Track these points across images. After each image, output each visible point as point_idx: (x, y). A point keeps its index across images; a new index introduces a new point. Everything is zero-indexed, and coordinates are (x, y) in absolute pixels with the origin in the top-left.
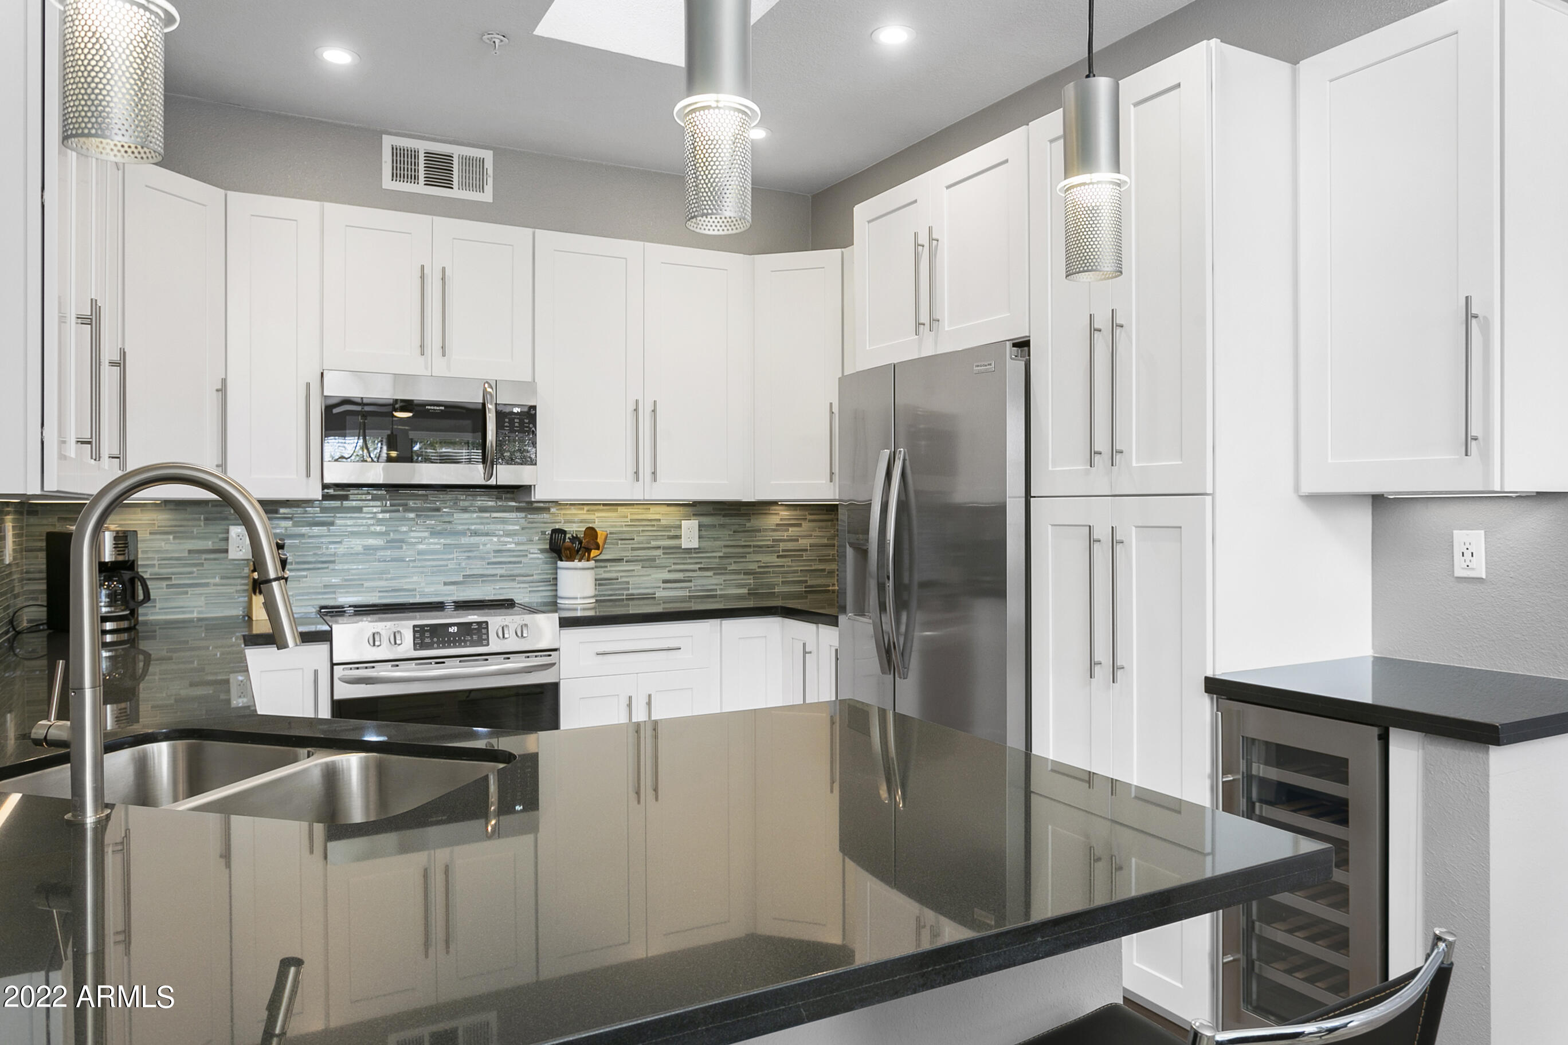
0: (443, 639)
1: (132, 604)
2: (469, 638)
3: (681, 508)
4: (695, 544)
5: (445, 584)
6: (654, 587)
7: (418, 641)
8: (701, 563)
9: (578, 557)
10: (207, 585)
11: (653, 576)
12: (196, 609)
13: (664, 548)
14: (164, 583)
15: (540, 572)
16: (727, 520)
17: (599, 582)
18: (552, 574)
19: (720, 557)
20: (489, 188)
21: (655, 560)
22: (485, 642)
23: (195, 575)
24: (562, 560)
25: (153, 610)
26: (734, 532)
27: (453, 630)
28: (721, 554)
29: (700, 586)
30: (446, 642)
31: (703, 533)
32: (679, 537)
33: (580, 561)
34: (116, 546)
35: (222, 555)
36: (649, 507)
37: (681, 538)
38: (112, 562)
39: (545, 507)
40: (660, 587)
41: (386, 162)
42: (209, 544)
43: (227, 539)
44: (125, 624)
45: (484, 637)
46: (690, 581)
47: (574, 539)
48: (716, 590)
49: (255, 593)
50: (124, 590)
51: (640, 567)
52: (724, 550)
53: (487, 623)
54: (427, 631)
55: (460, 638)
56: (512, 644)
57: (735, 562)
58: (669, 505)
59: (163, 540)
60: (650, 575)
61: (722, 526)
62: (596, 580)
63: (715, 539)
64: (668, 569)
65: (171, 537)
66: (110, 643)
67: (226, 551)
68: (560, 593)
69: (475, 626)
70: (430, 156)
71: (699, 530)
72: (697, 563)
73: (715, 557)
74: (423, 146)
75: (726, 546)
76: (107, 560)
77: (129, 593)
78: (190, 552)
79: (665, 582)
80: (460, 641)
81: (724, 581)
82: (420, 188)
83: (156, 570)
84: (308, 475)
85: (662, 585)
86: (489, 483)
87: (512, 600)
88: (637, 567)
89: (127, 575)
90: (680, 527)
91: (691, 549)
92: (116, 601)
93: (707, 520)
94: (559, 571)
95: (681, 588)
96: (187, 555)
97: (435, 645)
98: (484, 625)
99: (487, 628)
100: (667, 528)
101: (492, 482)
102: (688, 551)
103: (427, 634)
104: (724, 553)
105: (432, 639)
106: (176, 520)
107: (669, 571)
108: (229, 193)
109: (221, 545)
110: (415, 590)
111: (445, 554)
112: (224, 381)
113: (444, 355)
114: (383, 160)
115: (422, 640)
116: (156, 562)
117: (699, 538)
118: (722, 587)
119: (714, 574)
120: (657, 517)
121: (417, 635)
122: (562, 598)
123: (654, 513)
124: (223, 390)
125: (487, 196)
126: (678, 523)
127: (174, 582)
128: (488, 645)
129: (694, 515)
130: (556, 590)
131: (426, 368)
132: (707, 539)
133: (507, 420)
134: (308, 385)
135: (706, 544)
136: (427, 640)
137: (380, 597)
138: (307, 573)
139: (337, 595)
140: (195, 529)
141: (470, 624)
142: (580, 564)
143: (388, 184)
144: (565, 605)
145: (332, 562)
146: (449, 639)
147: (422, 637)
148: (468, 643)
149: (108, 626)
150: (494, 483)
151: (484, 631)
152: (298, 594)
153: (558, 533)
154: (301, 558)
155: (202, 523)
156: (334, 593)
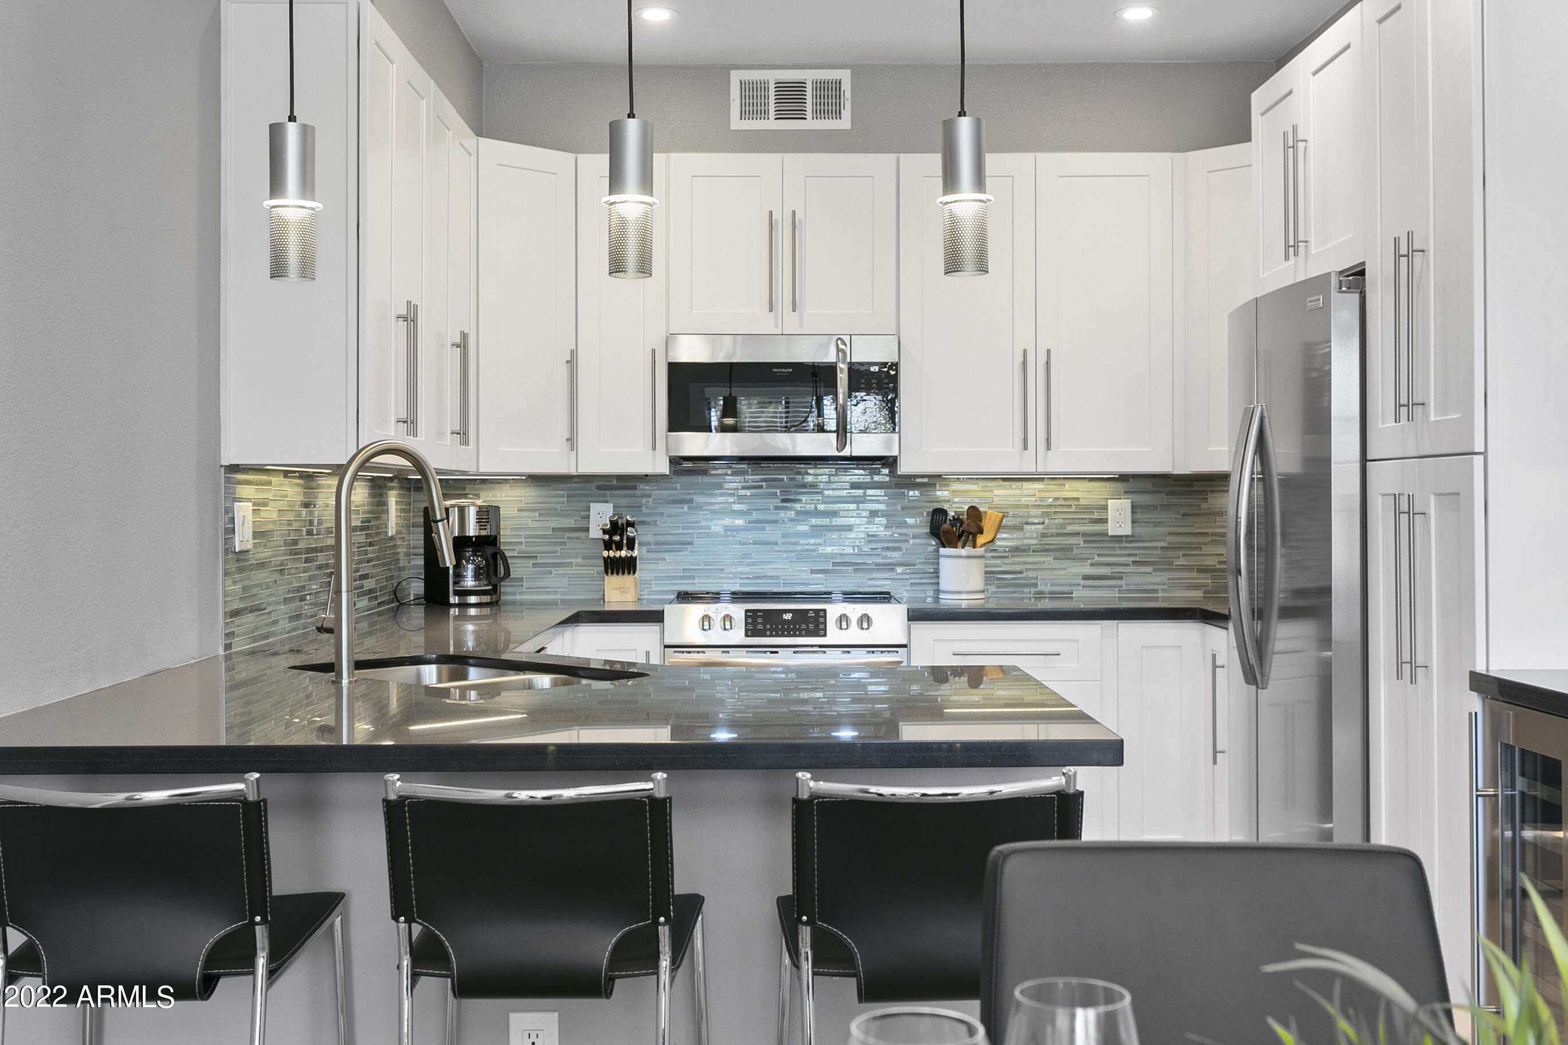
0: (777, 627)
1: (494, 579)
2: (804, 626)
3: (1107, 484)
4: (1126, 530)
5: (813, 572)
6: (1070, 585)
7: (750, 627)
8: (1135, 555)
9: (960, 544)
10: (570, 565)
11: (1069, 570)
12: (560, 590)
13: (1084, 535)
14: (532, 562)
15: (923, 560)
16: (1173, 500)
17: (989, 575)
18: (933, 563)
19: (1162, 548)
20: (846, 113)
21: (1072, 550)
22: (822, 632)
23: (558, 554)
24: (944, 547)
25: (518, 590)
26: (1183, 515)
27: (788, 617)
28: (1164, 544)
29: (1134, 585)
30: (778, 629)
31: (1138, 516)
32: (1105, 521)
33: (963, 547)
34: (479, 521)
35: (583, 535)
36: (1062, 482)
37: (1107, 522)
38: (476, 537)
39: (909, 481)
40: (1079, 585)
41: (734, 100)
42: (570, 522)
43: (588, 517)
44: (486, 599)
45: (821, 626)
46: (1121, 578)
47: (957, 520)
48: (1156, 591)
49: (607, 573)
50: (487, 565)
51: (1051, 559)
52: (1169, 539)
53: (825, 611)
54: (760, 616)
55: (795, 626)
56: (854, 635)
57: (1184, 555)
58: (1091, 480)
59: (529, 517)
60: (1065, 569)
61: (1166, 507)
62: (986, 573)
63: (1156, 524)
64: (1089, 561)
65: (537, 514)
67: (587, 530)
68: (942, 587)
69: (812, 615)
70: (780, 86)
71: (1133, 512)
72: (1129, 555)
73: (1156, 548)
74: (773, 77)
75: (1171, 534)
76: (471, 534)
77: (491, 569)
78: (554, 529)
79: (1086, 578)
80: (795, 630)
81: (1169, 579)
82: (771, 124)
84: (654, 448)
85: (1082, 582)
86: (842, 454)
87: (888, 593)
88: (1048, 559)
89: (490, 551)
90: (1105, 508)
91: (1121, 536)
92: (480, 574)
93: (1143, 499)
94: (942, 561)
95: (1109, 587)
96: (551, 533)
97: (768, 633)
98: (822, 614)
99: (825, 617)
100: (1089, 509)
101: (846, 452)
102: (1117, 539)
103: (760, 620)
104: (1168, 543)
105: (765, 626)
106: (541, 496)
107: (1092, 565)
108: (580, 156)
109: (582, 524)
110: (777, 577)
111: (812, 537)
112: (574, 353)
113: (794, 310)
114: (732, 98)
115: (755, 626)
116: (523, 540)
117: (1133, 522)
118: (1165, 587)
119: (1155, 570)
120: (1075, 495)
121: (750, 621)
122: (944, 592)
123: (1070, 490)
124: (572, 362)
125: (845, 122)
126: (1103, 503)
127: (539, 561)
128: (825, 635)
129: (1125, 492)
130: (938, 584)
131: (777, 327)
132: (1144, 524)
133: (863, 381)
134: (654, 351)
135: (1143, 530)
136: (760, 627)
138: (666, 555)
139: (697, 581)
140: (558, 506)
141: (808, 611)
142: (964, 552)
143: (737, 123)
144: (948, 601)
145: (691, 543)
146: (783, 627)
147: (754, 623)
148: (803, 633)
149: (473, 599)
150: (848, 454)
151: (821, 620)
152: (657, 578)
153: (939, 514)
154: (660, 538)
155: (565, 500)
156: (693, 577)
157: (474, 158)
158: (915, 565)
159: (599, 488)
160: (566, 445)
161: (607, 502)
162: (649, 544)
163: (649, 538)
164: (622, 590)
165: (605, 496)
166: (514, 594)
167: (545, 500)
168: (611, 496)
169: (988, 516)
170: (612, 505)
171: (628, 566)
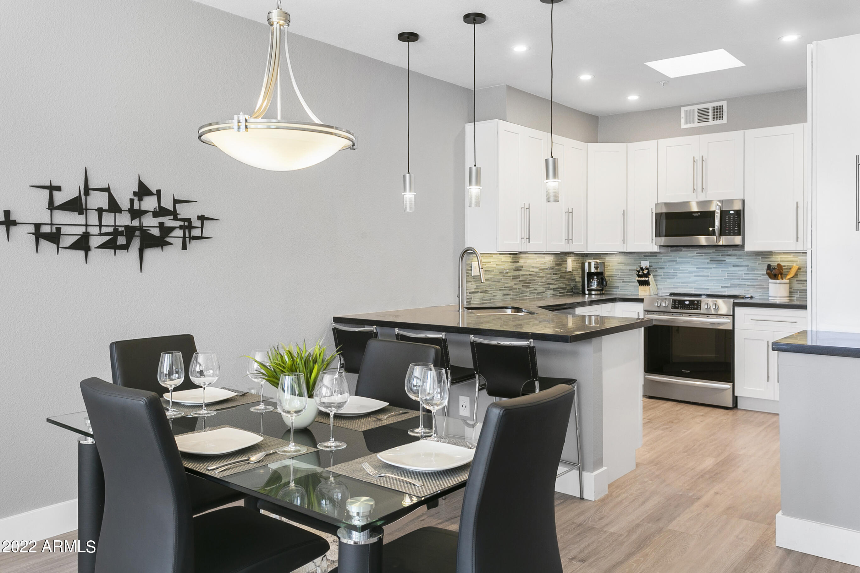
0: (683, 306)
1: (605, 287)
2: (693, 306)
7: (673, 306)
9: (776, 278)
12: (631, 291)
17: (791, 291)
18: (767, 285)
20: (725, 117)
23: (631, 279)
24: (771, 279)
27: (687, 303)
30: (682, 307)
33: (778, 279)
34: (597, 267)
38: (596, 272)
39: (751, 254)
41: (682, 118)
42: (635, 268)
44: (598, 292)
45: (699, 307)
47: (774, 269)
49: (639, 285)
54: (677, 302)
65: (624, 265)
69: (696, 302)
70: (699, 110)
74: (697, 107)
76: (594, 272)
78: (629, 270)
80: (689, 307)
82: (696, 125)
83: (619, 276)
84: (652, 243)
86: (719, 244)
89: (600, 277)
94: (770, 284)
96: (628, 271)
97: (679, 308)
98: (700, 302)
99: (701, 303)
103: (677, 303)
105: (678, 306)
106: (625, 259)
112: (625, 211)
113: (702, 191)
115: (675, 305)
116: (619, 273)
121: (673, 303)
122: (770, 296)
125: (724, 121)
127: (624, 281)
128: (700, 310)
130: (768, 293)
131: (695, 198)
133: (727, 217)
134: (651, 209)
136: (677, 306)
138: (668, 280)
140: (631, 262)
141: (694, 301)
142: (778, 281)
143: (684, 126)
144: (772, 300)
145: (677, 276)
146: (685, 306)
147: (675, 304)
148: (692, 309)
149: (593, 292)
150: (721, 244)
151: (699, 304)
152: (664, 288)
153: (769, 267)
154: (665, 274)
155: (633, 260)
156: (677, 288)
157: (586, 150)
158: (764, 286)
159: (644, 256)
160: (622, 242)
161: (647, 261)
162: (662, 276)
163: (662, 274)
164: (645, 291)
165: (646, 259)
166: (616, 291)
167: (628, 260)
168: (648, 259)
169: (794, 267)
170: (648, 262)
171: (646, 283)
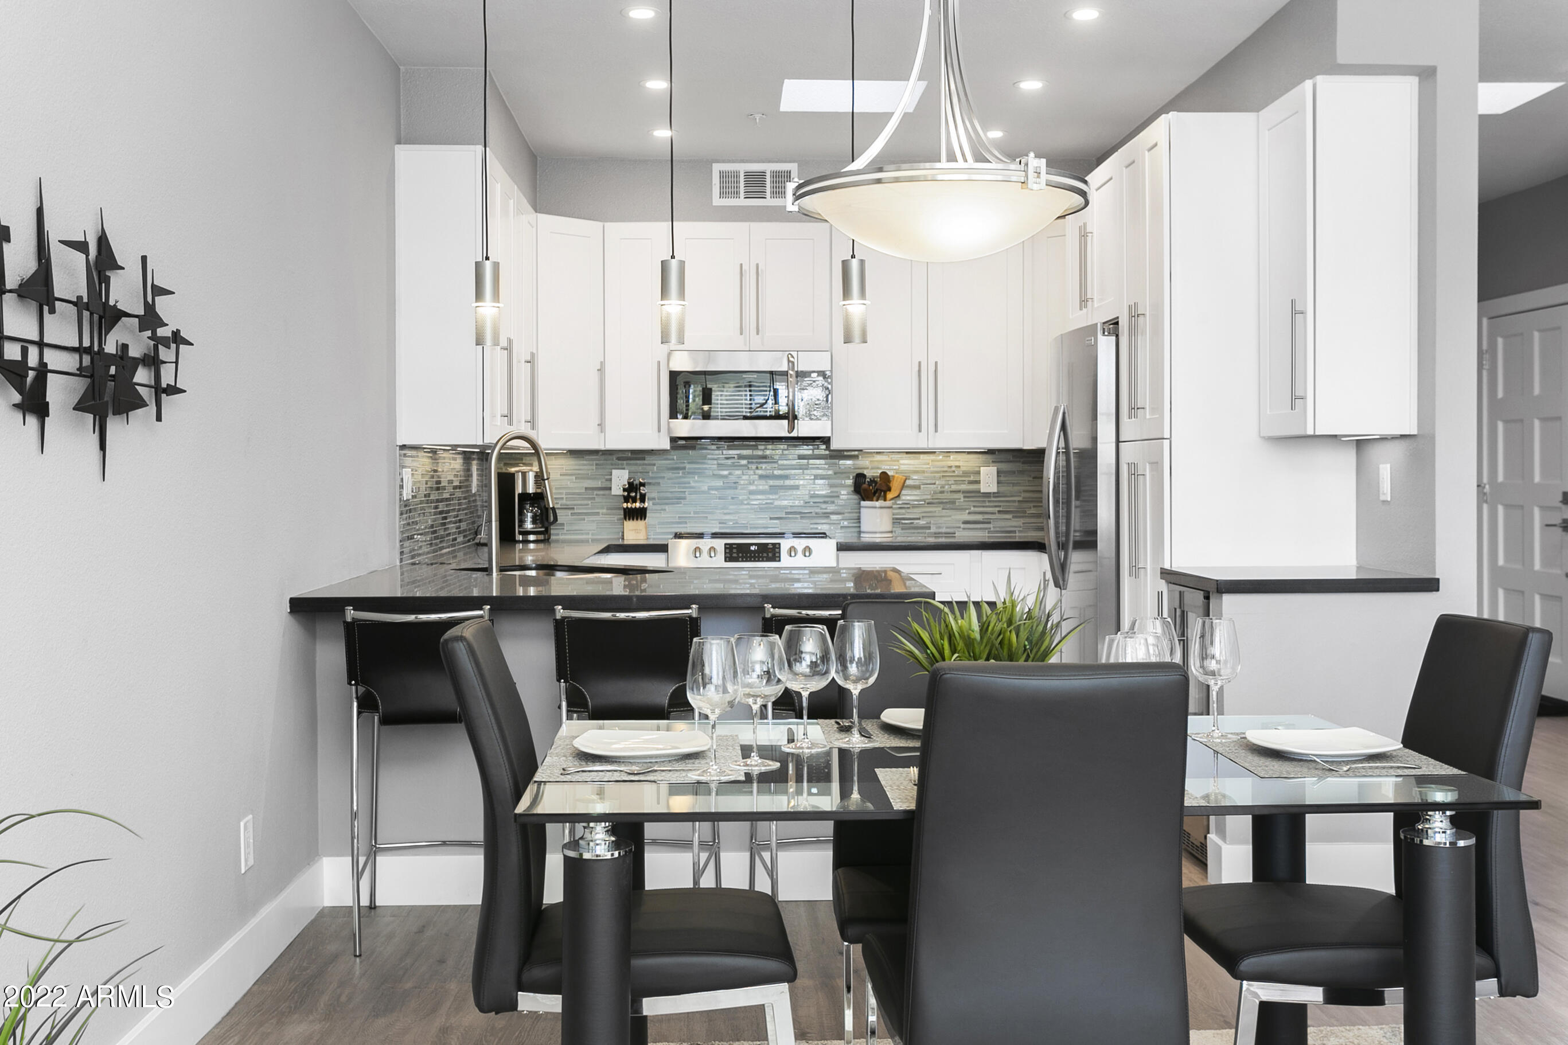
0: (747, 555)
1: (546, 524)
2: (765, 555)
3: (980, 456)
4: (993, 488)
5: (771, 519)
6: (954, 528)
7: (728, 555)
8: (1000, 506)
9: (875, 498)
10: (598, 514)
11: (953, 517)
12: (590, 532)
13: (964, 492)
14: (570, 512)
15: (850, 511)
16: (1026, 467)
17: (896, 521)
18: (856, 513)
19: (1019, 501)
21: (954, 503)
22: (777, 559)
23: (590, 506)
24: (864, 500)
25: (560, 532)
26: (1034, 478)
27: (753, 548)
28: (1020, 499)
29: (999, 527)
30: (744, 557)
31: (1002, 479)
32: (978, 482)
33: (877, 500)
34: (536, 482)
35: (607, 492)
36: (948, 454)
37: (980, 483)
38: (533, 493)
39: (840, 454)
40: (960, 527)
41: (715, 184)
42: (599, 484)
43: (611, 480)
44: (541, 537)
45: (777, 555)
46: (990, 523)
47: (873, 481)
48: (1015, 532)
49: (626, 520)
50: (541, 513)
51: (940, 509)
52: (1024, 495)
53: (779, 544)
54: (735, 548)
55: (759, 555)
56: (799, 561)
57: (1034, 506)
58: (969, 453)
59: (569, 480)
60: (950, 516)
61: (1022, 472)
62: (893, 519)
63: (1014, 484)
64: (967, 511)
65: (574, 478)
66: (533, 549)
67: (610, 489)
68: (862, 529)
69: (770, 546)
70: (748, 175)
71: (998, 476)
72: (996, 506)
73: (1014, 501)
74: (743, 168)
75: (1025, 491)
76: (531, 492)
77: (544, 518)
78: (586, 488)
79: (966, 522)
80: (759, 557)
81: (1023, 523)
82: (741, 201)
83: (564, 502)
84: (659, 431)
85: (962, 526)
86: (792, 435)
87: (824, 534)
88: (937, 510)
89: (542, 503)
90: (979, 473)
91: (990, 493)
92: (536, 520)
93: (1004, 466)
94: (862, 510)
95: (981, 529)
96: (584, 491)
97: (740, 559)
98: (777, 546)
99: (779, 548)
100: (966, 474)
101: (794, 434)
102: (987, 495)
103: (734, 550)
104: (1024, 498)
105: (738, 554)
106: (576, 465)
107: (969, 513)
108: (607, 225)
109: (606, 484)
111: (771, 494)
112: (602, 364)
113: (758, 333)
114: (713, 183)
115: (731, 555)
116: (564, 496)
117: (998, 483)
118: (1021, 529)
119: (1013, 517)
120: (957, 464)
121: (728, 551)
122: (864, 532)
123: (954, 460)
124: (601, 370)
126: (977, 469)
127: (576, 511)
128: (779, 560)
129: (993, 462)
130: (860, 527)
131: (745, 345)
132: (1006, 485)
134: (659, 362)
135: (1004, 489)
136: (735, 555)
137: (720, 528)
138: (667, 507)
139: (688, 525)
140: (589, 472)
141: (768, 544)
142: (878, 504)
143: (717, 201)
144: (867, 538)
145: (684, 498)
146: (751, 555)
147: (731, 553)
148: (765, 559)
149: (532, 537)
150: (796, 435)
151: (777, 550)
152: (660, 523)
153: (860, 478)
154: (662, 495)
155: (594, 467)
156: (686, 523)
157: (534, 229)
158: (844, 514)
159: (619, 459)
160: (597, 428)
161: (624, 469)
162: (654, 499)
163: (654, 495)
164: (636, 531)
165: (622, 465)
166: (558, 535)
167: (577, 467)
168: (627, 464)
169: (895, 479)
170: (627, 471)
171: (640, 514)
